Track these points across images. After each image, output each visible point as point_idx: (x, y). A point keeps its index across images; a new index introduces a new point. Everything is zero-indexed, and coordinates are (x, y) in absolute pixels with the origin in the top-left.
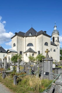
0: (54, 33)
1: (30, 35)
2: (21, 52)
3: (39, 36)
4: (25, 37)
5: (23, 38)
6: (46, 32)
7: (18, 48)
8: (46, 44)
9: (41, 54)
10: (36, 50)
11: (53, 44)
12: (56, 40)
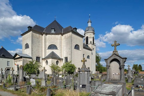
0: (87, 31)
1: (53, 31)
2: (38, 58)
3: (66, 35)
4: (44, 35)
5: (41, 36)
6: (76, 29)
7: (33, 52)
8: (77, 47)
9: (70, 62)
10: (61, 56)
11: (86, 47)
12: (91, 42)
